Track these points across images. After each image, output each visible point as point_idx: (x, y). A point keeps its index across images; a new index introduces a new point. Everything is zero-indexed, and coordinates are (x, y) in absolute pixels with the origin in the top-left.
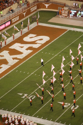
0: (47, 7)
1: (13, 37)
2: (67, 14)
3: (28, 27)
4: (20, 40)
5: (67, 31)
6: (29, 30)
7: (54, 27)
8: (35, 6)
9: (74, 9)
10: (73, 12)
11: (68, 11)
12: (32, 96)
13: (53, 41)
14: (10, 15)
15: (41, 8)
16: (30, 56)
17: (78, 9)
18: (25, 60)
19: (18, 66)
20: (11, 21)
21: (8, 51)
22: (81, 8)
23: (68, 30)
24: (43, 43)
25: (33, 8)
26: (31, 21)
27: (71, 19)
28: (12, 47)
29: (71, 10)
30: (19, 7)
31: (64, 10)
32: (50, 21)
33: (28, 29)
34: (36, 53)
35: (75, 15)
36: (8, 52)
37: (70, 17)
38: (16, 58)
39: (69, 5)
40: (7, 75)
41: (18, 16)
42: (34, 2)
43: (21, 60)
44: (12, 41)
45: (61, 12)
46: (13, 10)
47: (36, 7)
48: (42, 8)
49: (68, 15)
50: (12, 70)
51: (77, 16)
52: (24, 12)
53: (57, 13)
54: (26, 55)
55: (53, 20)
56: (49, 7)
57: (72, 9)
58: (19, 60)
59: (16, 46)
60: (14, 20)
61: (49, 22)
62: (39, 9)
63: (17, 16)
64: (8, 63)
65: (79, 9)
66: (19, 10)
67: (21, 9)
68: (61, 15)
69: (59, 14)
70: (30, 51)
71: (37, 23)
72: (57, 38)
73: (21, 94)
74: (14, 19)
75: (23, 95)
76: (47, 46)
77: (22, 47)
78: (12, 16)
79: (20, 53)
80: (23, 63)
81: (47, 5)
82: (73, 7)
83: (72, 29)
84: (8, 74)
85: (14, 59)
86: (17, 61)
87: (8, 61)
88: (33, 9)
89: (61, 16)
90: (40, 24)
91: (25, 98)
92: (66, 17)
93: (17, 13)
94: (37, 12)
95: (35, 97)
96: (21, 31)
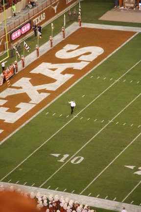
1: (36, 51)
2: (134, 2)
3: (63, 32)
4: (50, 57)
5: (136, 34)
6: (66, 37)
7: (111, 29)
12: (77, 158)
13: (110, 55)
14: (29, 12)
16: (70, 86)
18: (61, 93)
19: (48, 105)
20: (30, 22)
21: (30, 79)
23: (136, 32)
24: (92, 61)
26: (68, 20)
28: (36, 71)
32: (103, 18)
33: (63, 35)
34: (80, 79)
36: (30, 81)
37: (140, 9)
38: (44, 91)
40: (29, 122)
41: (44, 14)
43: (53, 94)
44: (35, 59)
46: (34, 2)
49: (137, 6)
50: (38, 113)
52: (54, 5)
54: (62, 84)
55: (109, 15)
58: (49, 94)
59: (44, 69)
60: (38, 20)
61: (102, 21)
63: (42, 13)
64: (30, 100)
66: (45, 2)
68: (122, 5)
69: (118, 5)
70: (68, 76)
71: (79, 23)
72: (117, 49)
73: (57, 155)
74: (36, 18)
75: (61, 157)
76: (99, 64)
77: (54, 70)
78: (32, 13)
79: (51, 80)
80: (58, 99)
84: (32, 120)
85: (40, 91)
86: (46, 95)
87: (31, 97)
89: (123, 8)
90: (85, 25)
91: (65, 161)
92: (132, 8)
93: (41, 8)
94: (78, 2)
95: (82, 158)
96: (51, 40)
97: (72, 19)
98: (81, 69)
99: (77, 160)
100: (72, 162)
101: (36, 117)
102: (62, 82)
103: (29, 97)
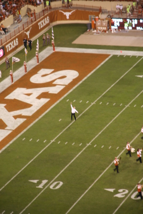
0: (68, 18)
1: (10, 77)
2: (107, 26)
3: (37, 56)
4: (24, 82)
5: (110, 57)
6: (40, 62)
7: (85, 52)
8: (46, 17)
9: (117, 16)
10: (117, 22)
11: (107, 21)
12: (56, 183)
13: (85, 78)
14: (2, 38)
15: (56, 20)
16: (46, 110)
17: (125, 15)
18: (37, 118)
19: (25, 130)
20: (4, 48)
21: (5, 105)
22: (131, 13)
23: (109, 55)
24: (67, 84)
25: (43, 21)
26: (42, 45)
27: (115, 34)
28: (11, 96)
29: (112, 18)
30: (16, 21)
31: (99, 19)
32: (76, 42)
33: (37, 60)
34: (56, 103)
35: (122, 26)
36: (5, 107)
37: (112, 32)
38: (20, 116)
39: (109, 9)
40: (6, 149)
41: (17, 39)
42: (43, 11)
43: (29, 119)
44: (10, 85)
45: (95, 25)
46: (6, 29)
47: (48, 20)
48: (60, 20)
49: (109, 28)
50: (15, 139)
51: (124, 29)
52: (27, 31)
53: (87, 26)
54: (38, 108)
55: (82, 39)
56: (71, 17)
57: (115, 16)
58: (25, 119)
59: (19, 94)
60: (11, 46)
61: (75, 44)
62: (54, 21)
63: (15, 39)
64: (6, 126)
65: (128, 15)
66: (18, 28)
67: (20, 25)
68: (95, 28)
69: (91, 28)
70: (44, 101)
71: (52, 48)
72: (92, 72)
73: (35, 181)
74: (9, 44)
75: (39, 183)
76: (74, 88)
77: (29, 95)
78: (5, 40)
79: (27, 106)
80: (34, 124)
81: (67, 14)
82: (117, 13)
83: (118, 53)
84: (9, 147)
85: (16, 117)
86: (22, 120)
87: (6, 123)
88: (42, 23)
89: (95, 31)
90: (58, 49)
91: (44, 186)
92: (105, 31)
93: (14, 34)
94: (50, 27)
95: (61, 183)
96: (25, 65)
97: (45, 43)
98: (56, 93)
99: (56, 185)
100: (51, 187)
101: (13, 143)
102: (38, 107)
103: (4, 124)
